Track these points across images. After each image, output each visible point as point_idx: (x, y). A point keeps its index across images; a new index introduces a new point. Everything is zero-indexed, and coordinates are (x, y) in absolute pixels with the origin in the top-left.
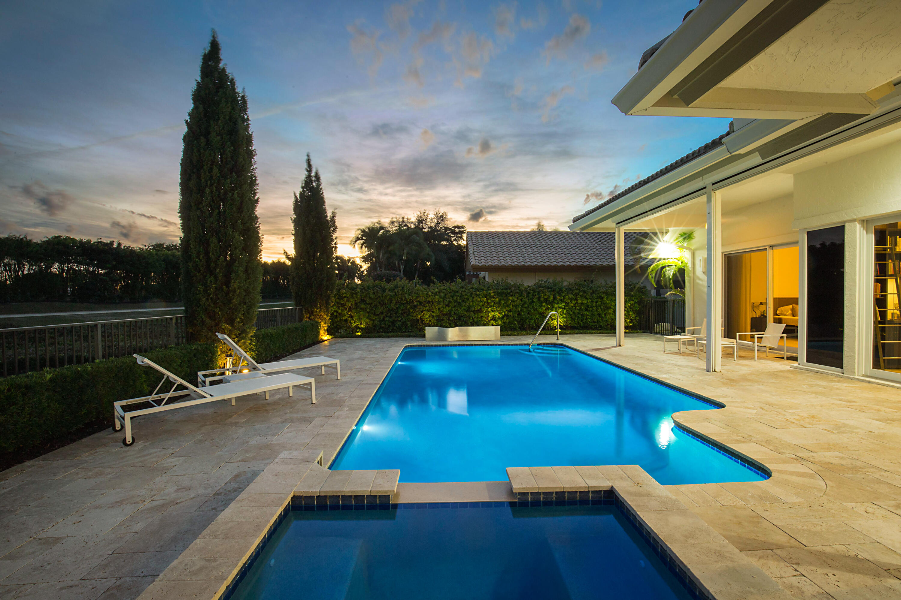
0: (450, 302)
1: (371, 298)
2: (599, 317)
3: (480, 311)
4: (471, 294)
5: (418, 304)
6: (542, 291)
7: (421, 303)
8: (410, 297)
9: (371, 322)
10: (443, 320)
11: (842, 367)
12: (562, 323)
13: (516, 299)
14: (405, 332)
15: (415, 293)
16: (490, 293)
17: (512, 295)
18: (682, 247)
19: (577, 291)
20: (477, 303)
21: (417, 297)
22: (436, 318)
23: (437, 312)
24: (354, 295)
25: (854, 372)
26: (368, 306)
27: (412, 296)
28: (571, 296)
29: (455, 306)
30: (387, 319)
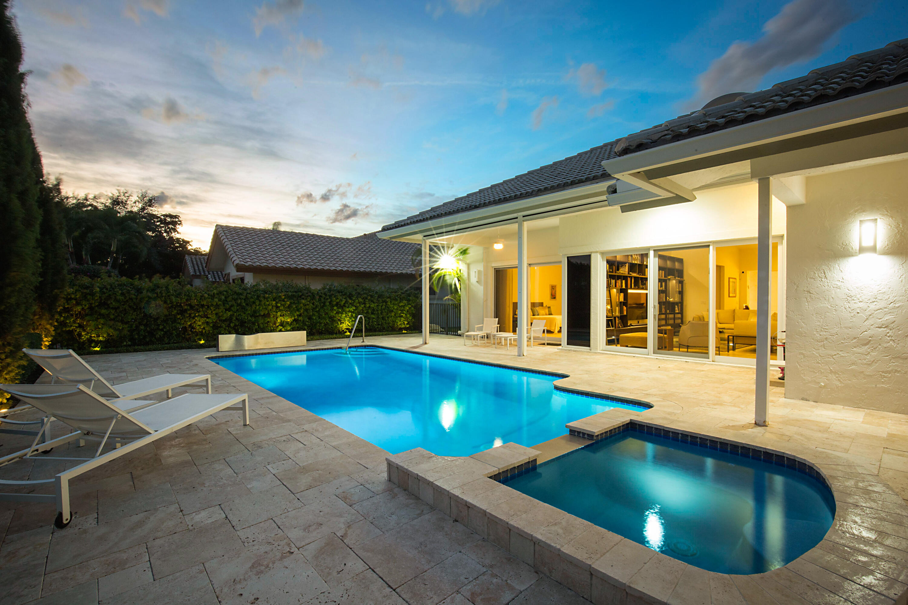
0: (232, 306)
1: (116, 300)
2: (383, 319)
3: (268, 315)
4: (258, 297)
5: (189, 308)
6: (333, 295)
7: (192, 307)
8: (179, 299)
9: (116, 333)
10: (220, 327)
11: (589, 346)
12: (350, 326)
13: (308, 303)
14: (169, 343)
15: (185, 295)
16: (280, 297)
17: (303, 299)
18: (459, 260)
19: (365, 296)
20: (264, 307)
21: (187, 300)
22: (211, 325)
23: (213, 318)
24: (89, 297)
25: (597, 349)
26: (111, 310)
27: (181, 299)
28: (360, 300)
29: (237, 310)
30: (142, 327)
